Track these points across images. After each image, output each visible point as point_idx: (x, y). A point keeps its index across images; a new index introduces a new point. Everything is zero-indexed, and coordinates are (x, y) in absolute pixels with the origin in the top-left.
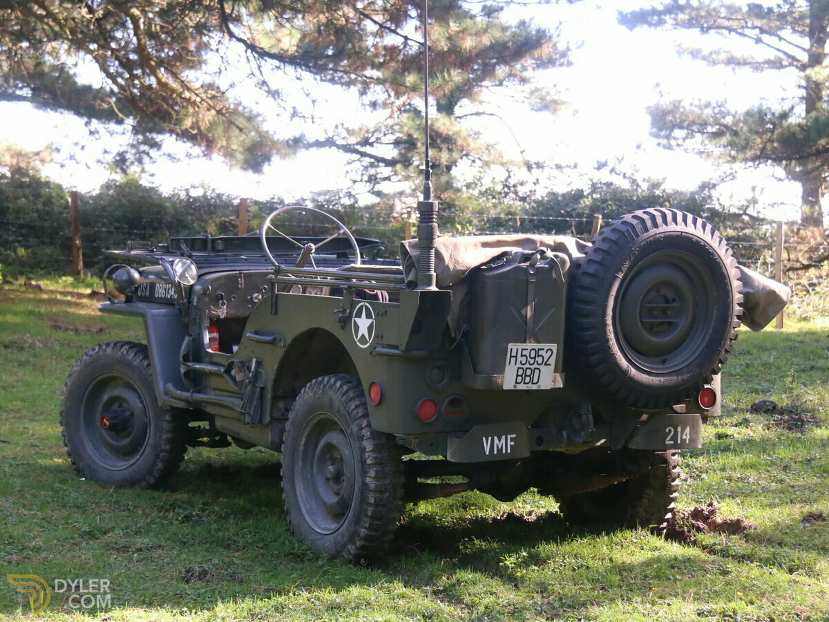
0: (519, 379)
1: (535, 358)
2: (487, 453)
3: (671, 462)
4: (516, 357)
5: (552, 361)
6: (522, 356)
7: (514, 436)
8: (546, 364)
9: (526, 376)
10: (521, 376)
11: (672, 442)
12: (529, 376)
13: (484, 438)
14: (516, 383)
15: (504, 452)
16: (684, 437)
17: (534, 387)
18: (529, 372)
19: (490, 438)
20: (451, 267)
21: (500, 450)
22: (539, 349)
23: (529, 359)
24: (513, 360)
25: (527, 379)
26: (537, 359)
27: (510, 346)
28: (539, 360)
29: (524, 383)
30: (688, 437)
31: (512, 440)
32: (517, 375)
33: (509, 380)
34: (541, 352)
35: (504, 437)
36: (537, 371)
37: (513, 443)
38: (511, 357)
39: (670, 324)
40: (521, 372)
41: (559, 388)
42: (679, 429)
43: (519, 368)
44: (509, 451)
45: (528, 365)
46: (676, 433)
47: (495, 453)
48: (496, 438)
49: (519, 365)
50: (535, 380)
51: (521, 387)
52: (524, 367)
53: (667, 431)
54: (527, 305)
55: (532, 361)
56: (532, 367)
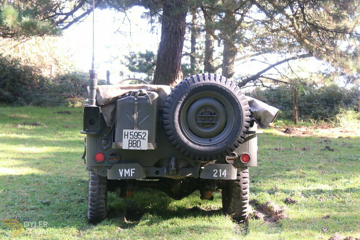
0: (130, 145)
1: (137, 136)
2: (121, 176)
3: (242, 186)
4: (128, 135)
5: (146, 137)
6: (130, 135)
7: (134, 169)
8: (143, 139)
9: (133, 143)
10: (131, 143)
11: (217, 176)
12: (135, 144)
13: (120, 170)
14: (129, 146)
15: (129, 176)
16: (223, 174)
17: (139, 149)
18: (135, 142)
19: (122, 170)
20: (103, 97)
21: (127, 175)
22: (139, 133)
23: (134, 136)
24: (126, 136)
25: (134, 145)
26: (138, 136)
27: (124, 131)
28: (140, 137)
29: (133, 147)
30: (225, 174)
31: (133, 171)
32: (129, 143)
33: (125, 145)
34: (140, 134)
35: (129, 170)
36: (139, 142)
37: (134, 172)
38: (125, 135)
39: (213, 124)
40: (131, 142)
41: (152, 150)
42: (220, 170)
43: (129, 140)
44: (132, 175)
45: (134, 139)
46: (219, 172)
47: (125, 176)
48: (125, 170)
49: (129, 139)
50: (139, 146)
51: (132, 148)
52: (132, 140)
53: (214, 171)
54: (134, 114)
55: (136, 137)
56: (136, 140)
